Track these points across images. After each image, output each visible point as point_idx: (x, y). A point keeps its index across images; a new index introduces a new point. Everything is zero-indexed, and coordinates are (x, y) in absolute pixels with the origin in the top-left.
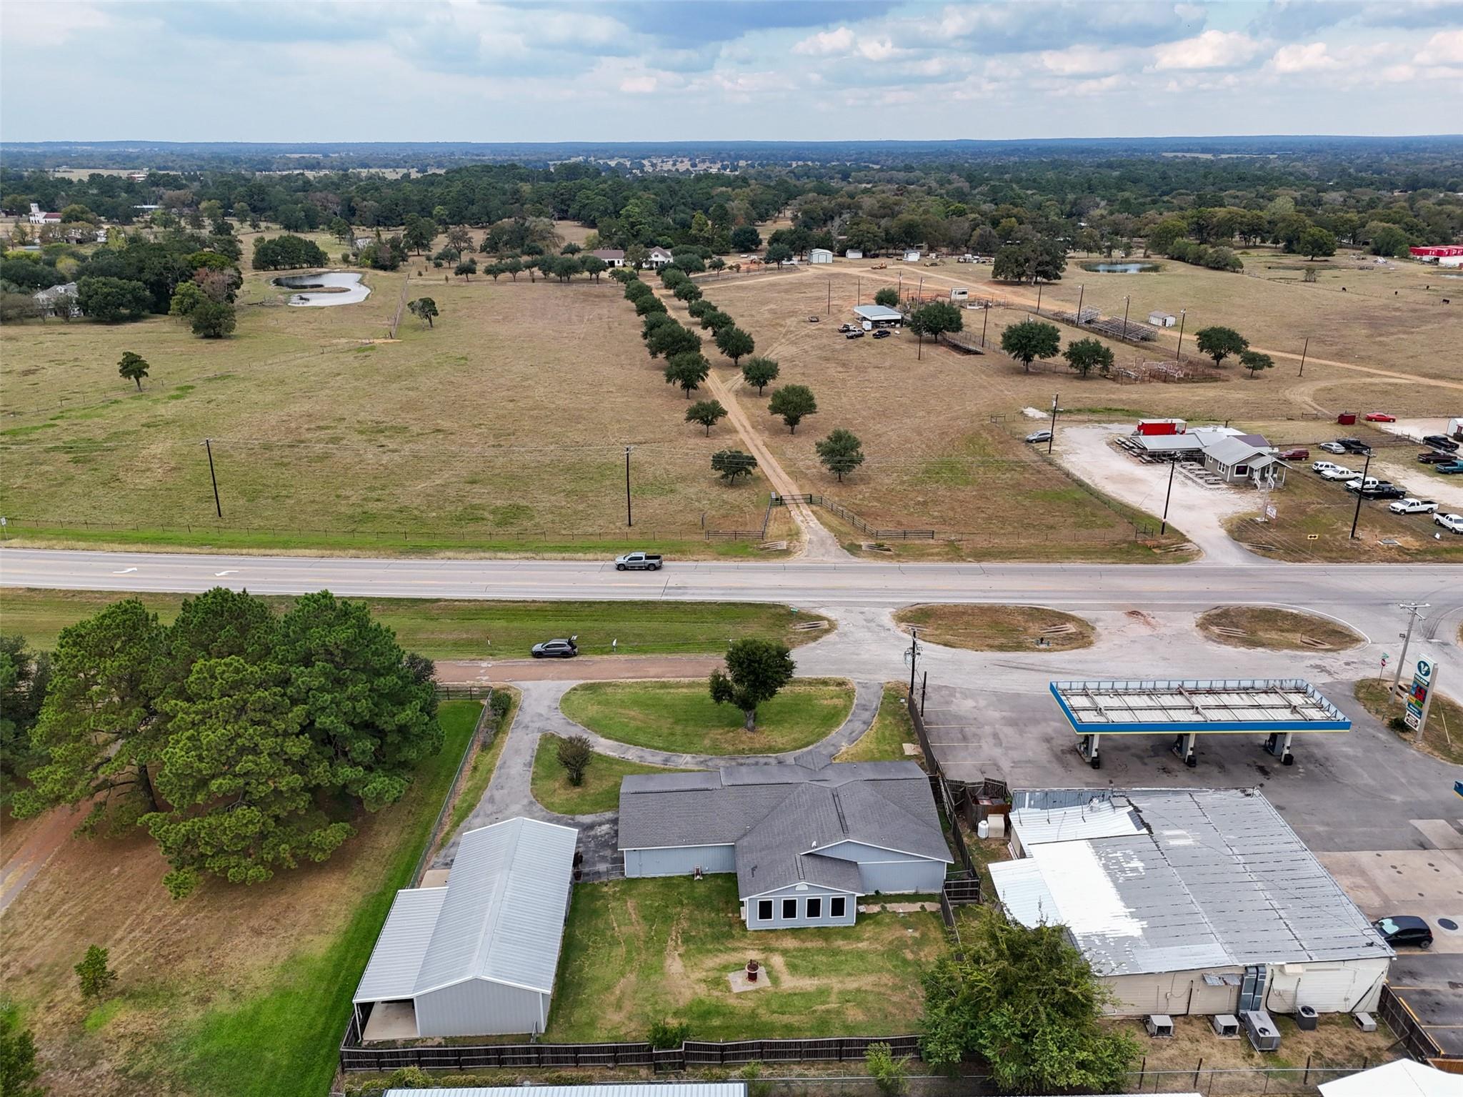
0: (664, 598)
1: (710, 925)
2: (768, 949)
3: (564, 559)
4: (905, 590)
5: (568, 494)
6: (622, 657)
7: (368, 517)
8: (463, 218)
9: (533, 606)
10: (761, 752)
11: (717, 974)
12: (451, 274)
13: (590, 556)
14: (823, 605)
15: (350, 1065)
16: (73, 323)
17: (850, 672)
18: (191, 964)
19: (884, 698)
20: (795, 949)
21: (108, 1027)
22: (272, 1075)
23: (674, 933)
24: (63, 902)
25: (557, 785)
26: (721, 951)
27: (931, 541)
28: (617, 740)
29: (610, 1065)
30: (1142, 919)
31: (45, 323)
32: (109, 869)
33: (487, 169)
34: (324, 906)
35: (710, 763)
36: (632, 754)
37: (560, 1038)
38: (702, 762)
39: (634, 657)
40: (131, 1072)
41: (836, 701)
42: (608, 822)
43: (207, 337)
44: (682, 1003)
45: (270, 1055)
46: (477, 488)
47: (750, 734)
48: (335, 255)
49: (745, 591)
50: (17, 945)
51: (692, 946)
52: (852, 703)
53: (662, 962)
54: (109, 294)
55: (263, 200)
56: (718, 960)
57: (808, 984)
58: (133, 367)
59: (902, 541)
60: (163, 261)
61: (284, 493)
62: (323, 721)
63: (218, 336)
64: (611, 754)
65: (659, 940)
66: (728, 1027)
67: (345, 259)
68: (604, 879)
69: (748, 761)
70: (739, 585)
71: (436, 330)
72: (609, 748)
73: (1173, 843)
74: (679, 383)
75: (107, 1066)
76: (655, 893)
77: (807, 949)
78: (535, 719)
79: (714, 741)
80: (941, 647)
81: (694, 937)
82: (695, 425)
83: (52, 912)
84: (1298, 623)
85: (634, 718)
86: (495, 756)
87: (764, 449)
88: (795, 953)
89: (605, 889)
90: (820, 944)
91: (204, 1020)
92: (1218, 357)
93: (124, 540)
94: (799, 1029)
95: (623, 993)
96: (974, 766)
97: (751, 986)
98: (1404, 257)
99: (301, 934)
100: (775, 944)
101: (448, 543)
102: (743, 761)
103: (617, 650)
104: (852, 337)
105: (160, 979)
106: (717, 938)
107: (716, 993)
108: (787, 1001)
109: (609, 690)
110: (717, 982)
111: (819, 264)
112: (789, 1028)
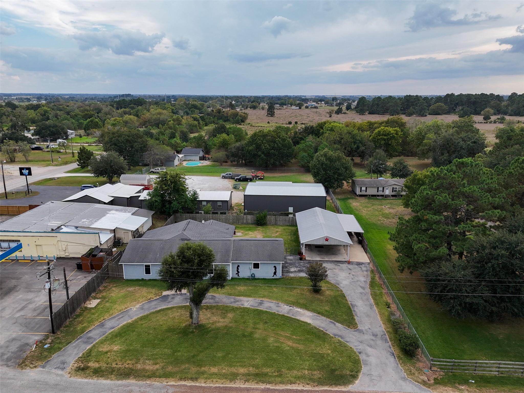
35: (232, 300)
38: (238, 301)
42: (292, 272)
64: (299, 310)
72: (303, 315)
78: (372, 342)
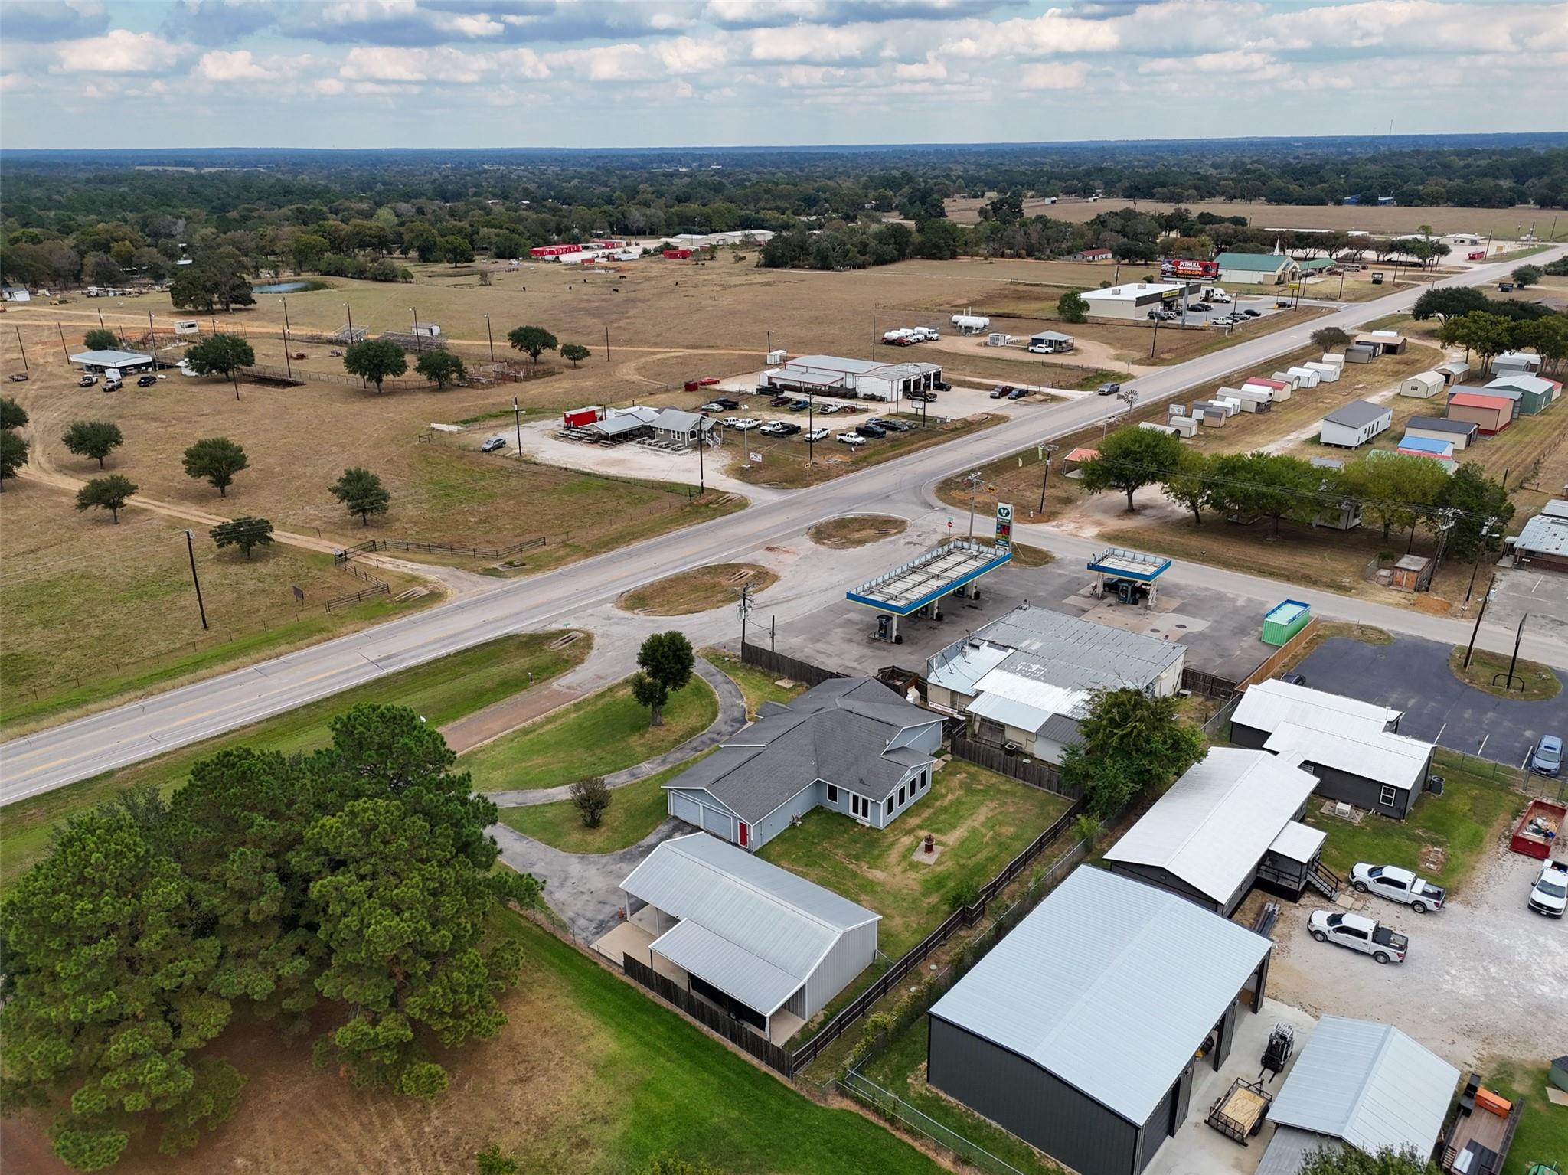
0: (389, 671)
1: (854, 842)
4: (593, 587)
10: (692, 735)
11: (907, 862)
20: (922, 822)
22: (742, 1126)
23: (842, 861)
25: (577, 836)
26: (885, 851)
27: (547, 548)
34: (546, 1025)
38: (662, 763)
44: (917, 889)
47: (662, 728)
51: (866, 860)
53: (866, 879)
56: (893, 856)
57: (959, 834)
65: (841, 870)
76: (786, 849)
79: (643, 745)
80: (687, 615)
81: (857, 854)
82: (97, 510)
84: (863, 523)
90: (928, 811)
91: (611, 1152)
92: (535, 354)
97: (935, 855)
98: (527, 257)
99: (568, 1052)
100: (907, 827)
102: (690, 747)
106: (871, 846)
107: (923, 872)
108: (965, 849)
110: (914, 866)
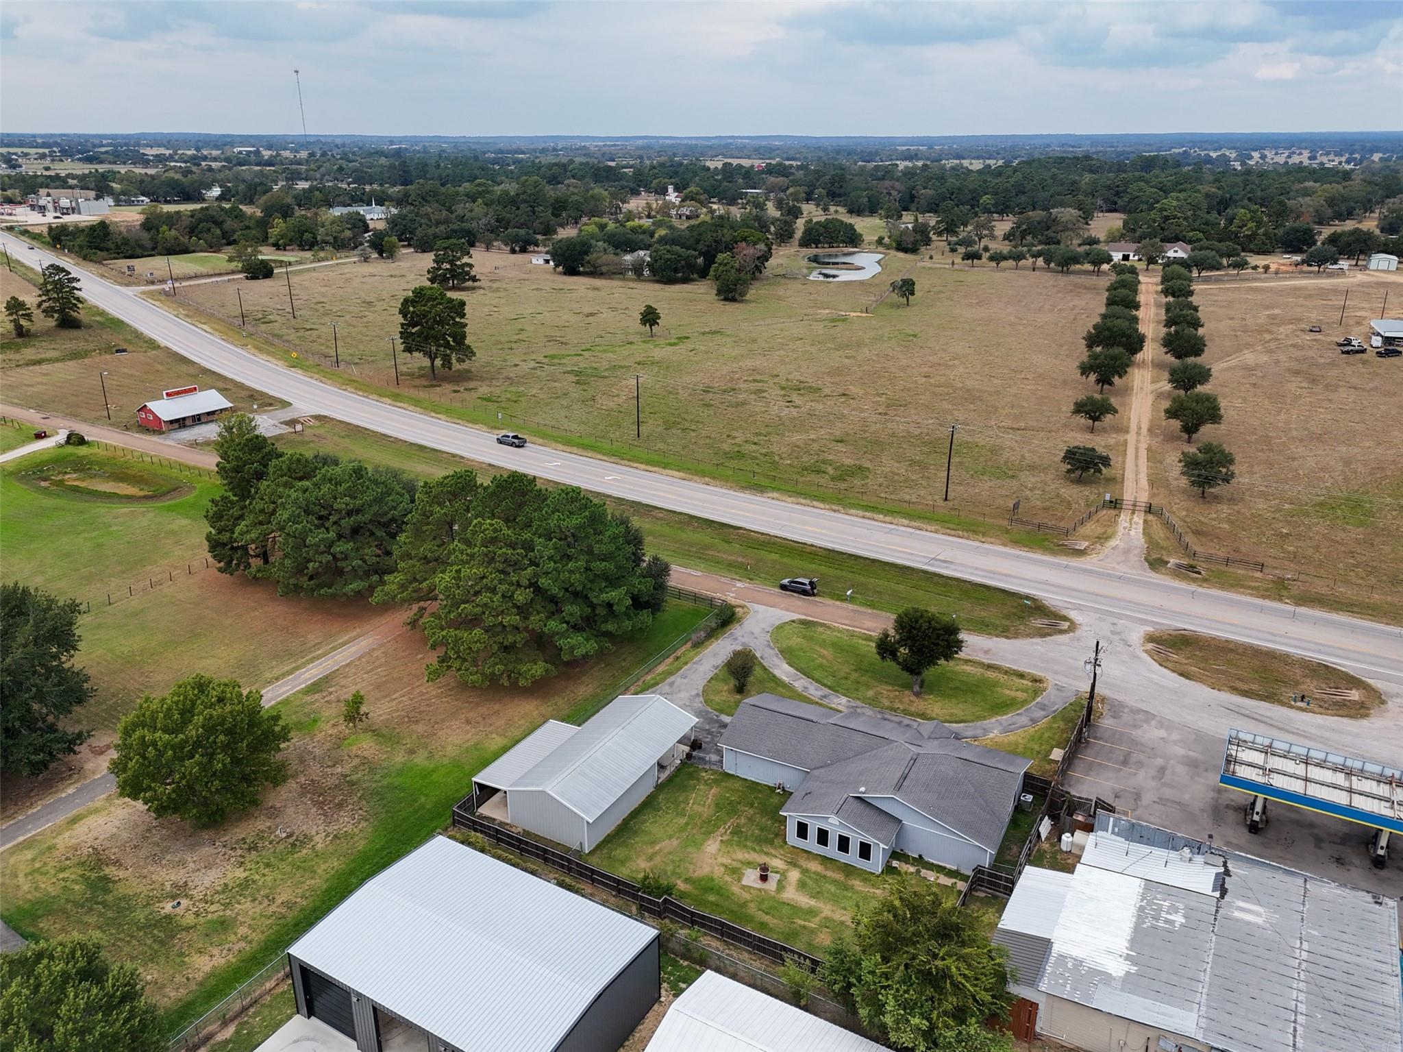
0: (925, 567)
1: (762, 829)
2: (793, 864)
3: (863, 517)
4: (1181, 613)
5: (913, 463)
6: (851, 606)
7: (740, 455)
8: (1008, 207)
9: (809, 549)
10: (912, 715)
11: (740, 865)
12: (958, 260)
13: (888, 519)
14: (1078, 608)
15: (459, 822)
16: (643, 281)
17: (1056, 673)
18: (420, 728)
19: (1071, 704)
20: (814, 873)
21: (354, 748)
22: (416, 811)
23: (729, 824)
24: (380, 666)
25: (726, 688)
26: (754, 850)
27: (1258, 575)
28: (797, 669)
29: (614, 893)
30: (1134, 963)
31: (624, 279)
32: (417, 654)
33: (1060, 161)
34: (516, 719)
35: (859, 710)
36: (800, 683)
37: (595, 863)
38: (853, 707)
39: (863, 609)
40: (348, 779)
41: (1019, 694)
43: (726, 299)
44: (699, 873)
45: (423, 799)
46: (840, 447)
47: (913, 698)
48: (871, 237)
49: (1008, 579)
50: (343, 683)
51: (735, 838)
52: (1034, 699)
53: (704, 841)
54: (669, 260)
55: (841, 187)
56: (747, 856)
57: (804, 901)
58: (650, 317)
59: (1223, 568)
60: (715, 235)
61: (693, 427)
62: (544, 582)
63: (734, 300)
64: (785, 678)
65: (714, 825)
66: (717, 905)
67: (880, 241)
68: (707, 767)
69: (893, 718)
70: (1005, 572)
71: (909, 308)
72: (786, 673)
73: (1237, 914)
74: (1093, 377)
75: (339, 770)
76: (738, 790)
77: (825, 877)
78: (747, 635)
79: (878, 694)
80: (1175, 675)
81: (742, 832)
82: (1083, 421)
83: (372, 670)
85: (823, 657)
86: (696, 655)
87: (1143, 454)
88: (812, 875)
89: (704, 774)
90: (839, 876)
91: (404, 764)
93: (568, 443)
94: (771, 930)
95: (661, 850)
96: (1113, 789)
97: (759, 884)
99: (491, 733)
100: (803, 863)
101: (782, 487)
102: (889, 717)
103: (851, 600)
104: (1348, 352)
105: (397, 731)
106: (759, 840)
107: (727, 878)
108: (775, 906)
109: (820, 629)
110: (736, 872)
111: (1377, 270)
112: (763, 925)
